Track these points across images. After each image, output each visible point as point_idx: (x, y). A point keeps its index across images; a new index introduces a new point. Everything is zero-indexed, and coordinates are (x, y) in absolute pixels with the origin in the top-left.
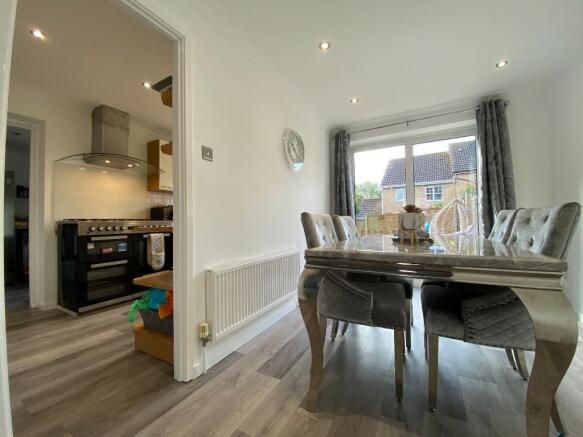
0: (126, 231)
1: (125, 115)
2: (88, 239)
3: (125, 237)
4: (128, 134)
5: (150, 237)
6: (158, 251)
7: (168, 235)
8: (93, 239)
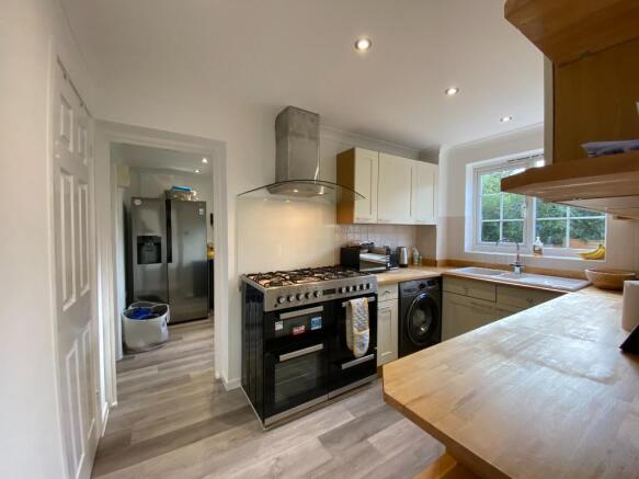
0: (321, 298)
1: (315, 117)
2: (276, 315)
3: (320, 308)
4: (317, 144)
5: (350, 304)
6: (361, 328)
7: (372, 299)
8: (283, 316)
